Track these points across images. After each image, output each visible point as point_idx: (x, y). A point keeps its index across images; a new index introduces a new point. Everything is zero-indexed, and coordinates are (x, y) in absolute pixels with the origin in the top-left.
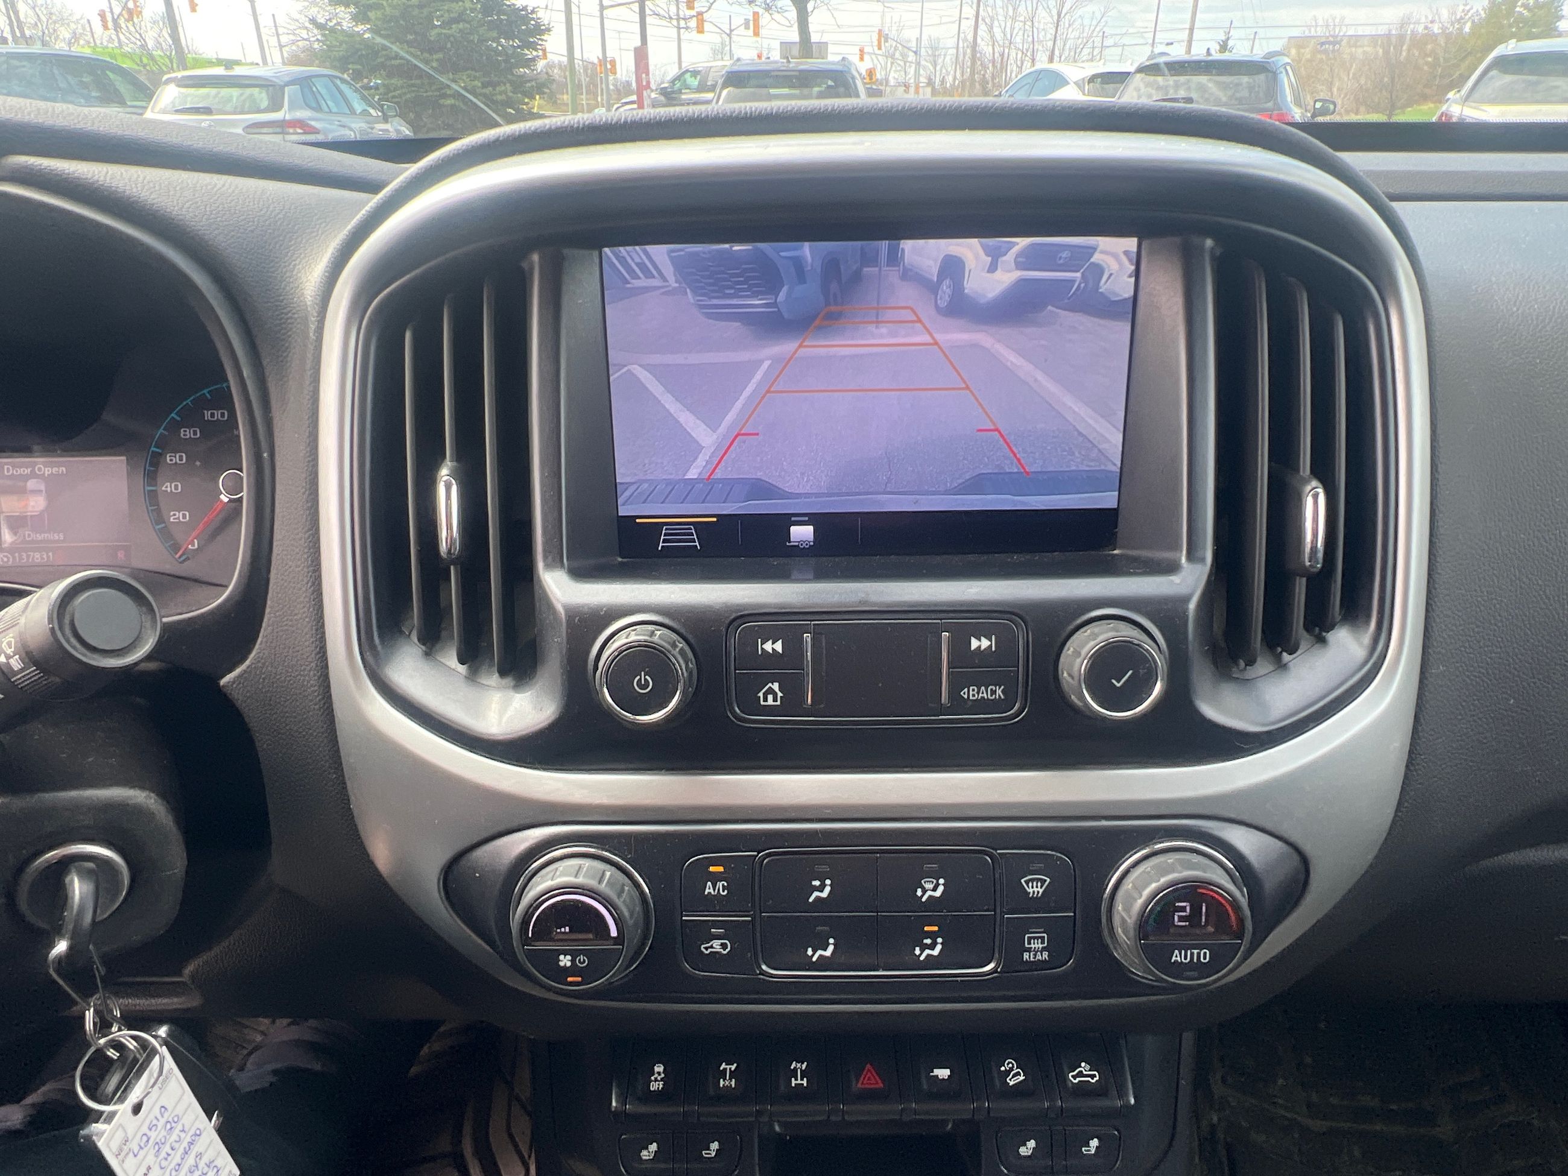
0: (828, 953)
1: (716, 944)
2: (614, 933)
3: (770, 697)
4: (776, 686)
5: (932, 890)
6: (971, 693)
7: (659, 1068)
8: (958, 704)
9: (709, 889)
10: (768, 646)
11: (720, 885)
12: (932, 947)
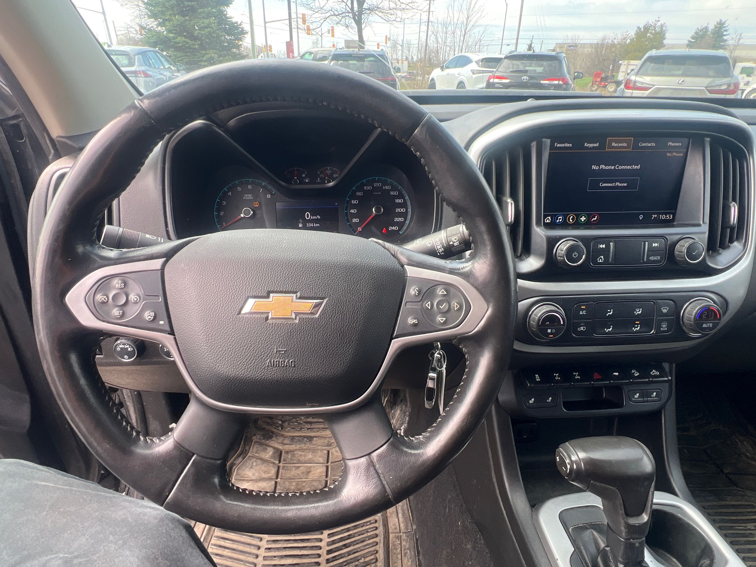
0: (610, 330)
1: (582, 328)
2: (562, 323)
3: (601, 260)
4: (602, 257)
5: (638, 312)
6: (652, 258)
7: (537, 376)
8: (649, 261)
9: (581, 313)
10: (601, 246)
11: (584, 311)
12: (637, 327)
